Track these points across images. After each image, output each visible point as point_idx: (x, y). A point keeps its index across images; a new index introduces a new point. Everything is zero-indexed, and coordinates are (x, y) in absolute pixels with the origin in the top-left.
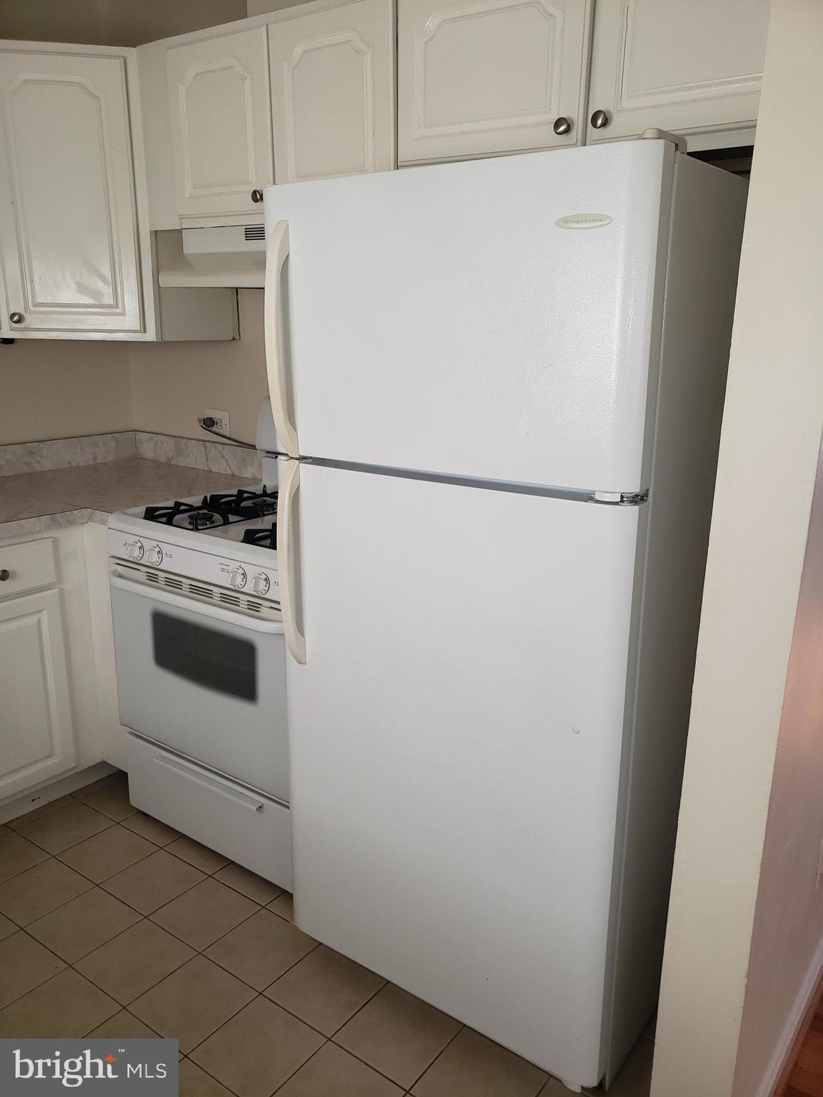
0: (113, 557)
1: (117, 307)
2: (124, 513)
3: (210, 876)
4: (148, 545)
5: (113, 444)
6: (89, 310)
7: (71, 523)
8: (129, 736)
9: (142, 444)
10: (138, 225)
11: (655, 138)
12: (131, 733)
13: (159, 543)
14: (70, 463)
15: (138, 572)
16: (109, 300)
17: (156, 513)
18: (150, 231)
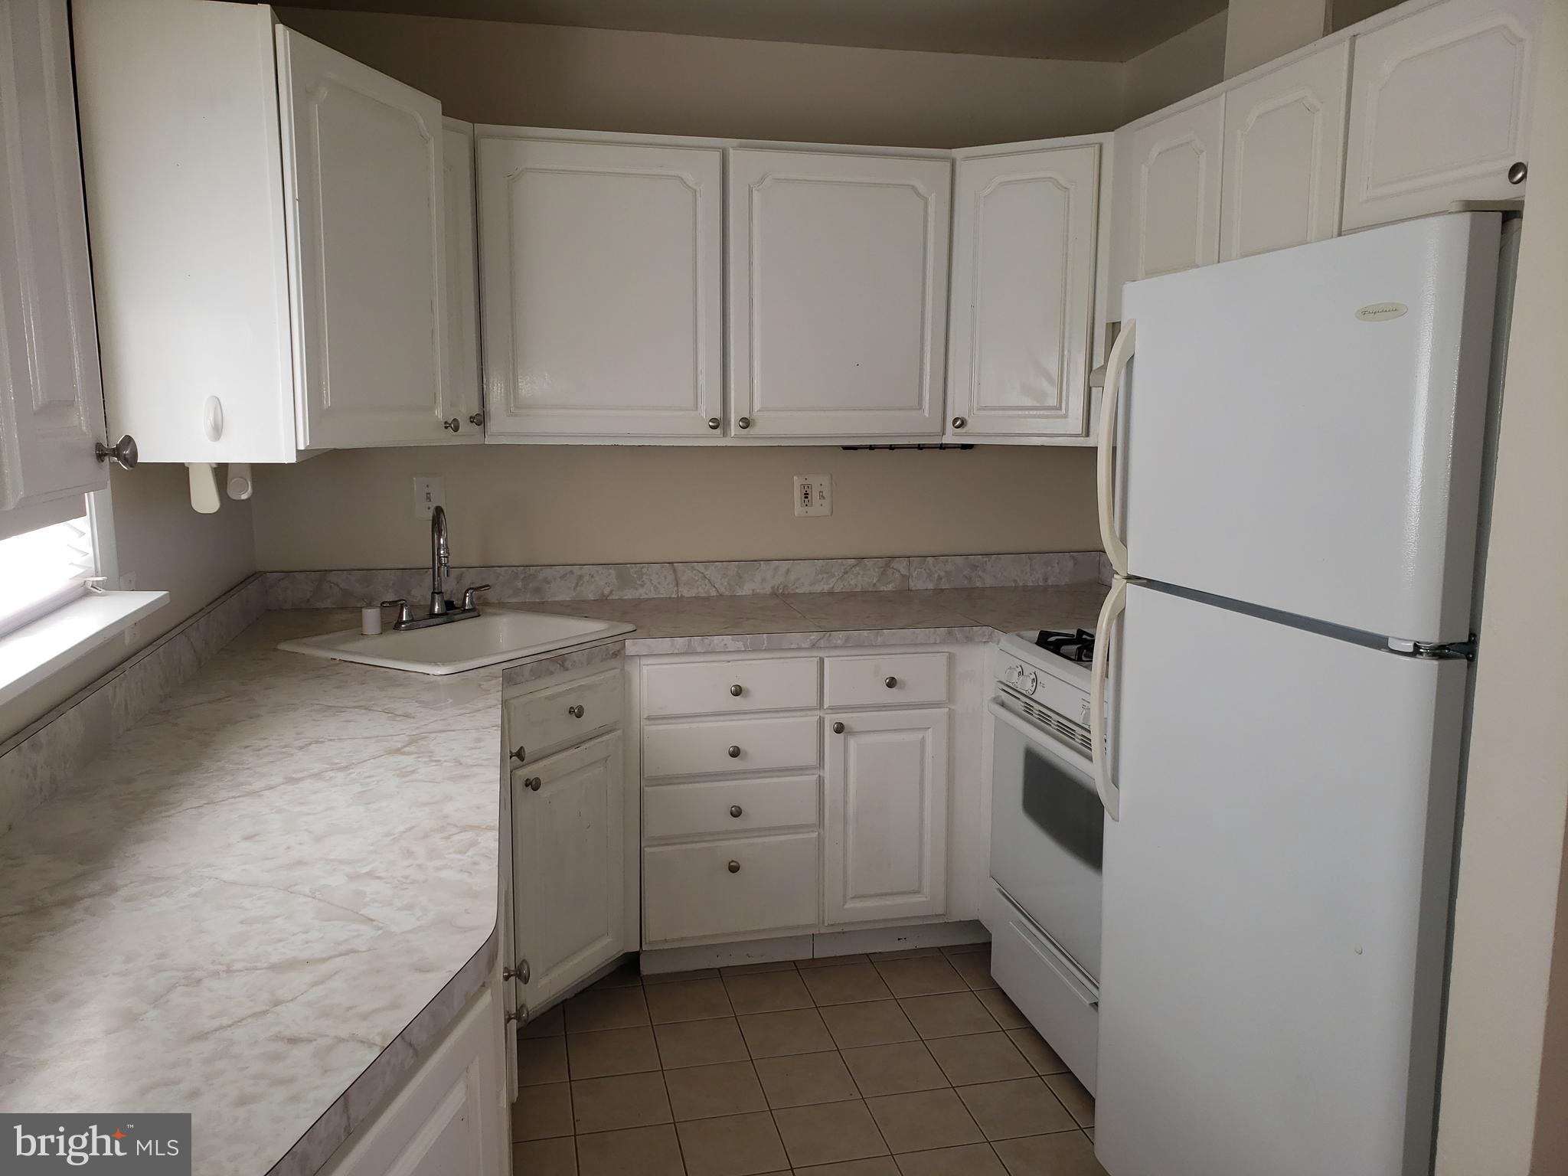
0: (1000, 682)
1: (1061, 409)
2: (1018, 635)
3: (1039, 1076)
4: (1028, 670)
5: (1071, 564)
6: (1031, 412)
7: (969, 640)
8: (996, 891)
9: (1105, 566)
10: (1094, 317)
11: (1460, 212)
12: (999, 889)
13: (1036, 670)
14: (1015, 581)
15: (1017, 701)
16: (1053, 401)
17: (1049, 640)
18: (1107, 324)
